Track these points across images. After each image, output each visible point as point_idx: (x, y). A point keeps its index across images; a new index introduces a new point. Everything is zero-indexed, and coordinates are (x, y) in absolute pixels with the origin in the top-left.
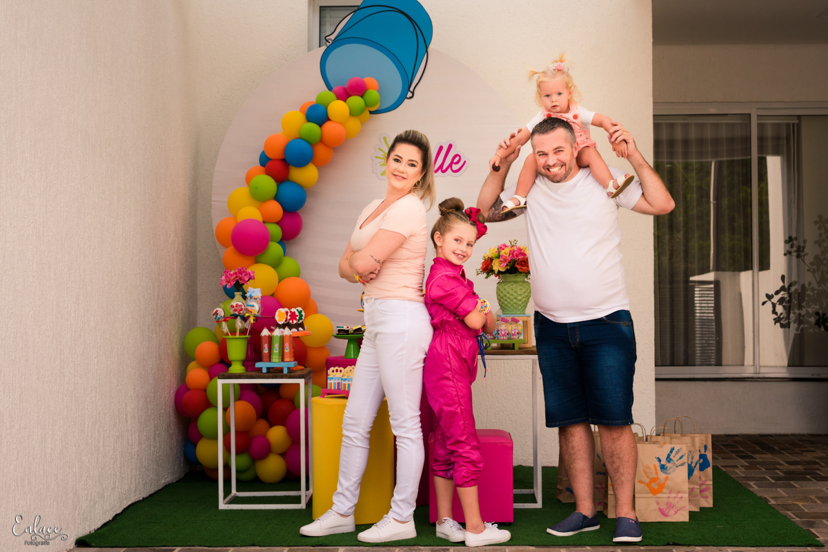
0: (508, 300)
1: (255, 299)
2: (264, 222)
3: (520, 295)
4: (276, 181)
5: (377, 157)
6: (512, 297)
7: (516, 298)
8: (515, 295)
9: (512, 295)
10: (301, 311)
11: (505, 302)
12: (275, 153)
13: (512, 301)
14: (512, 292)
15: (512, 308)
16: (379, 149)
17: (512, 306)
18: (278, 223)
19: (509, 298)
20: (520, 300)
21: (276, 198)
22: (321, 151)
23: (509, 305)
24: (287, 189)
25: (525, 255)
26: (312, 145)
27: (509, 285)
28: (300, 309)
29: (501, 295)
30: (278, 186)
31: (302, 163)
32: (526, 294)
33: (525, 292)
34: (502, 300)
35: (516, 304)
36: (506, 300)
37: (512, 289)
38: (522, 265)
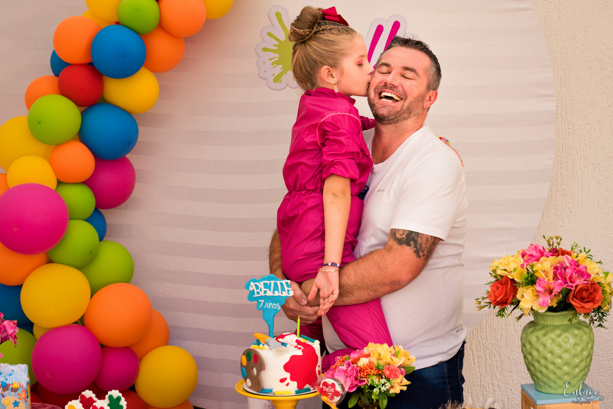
0: (551, 367)
1: (15, 390)
2: (60, 183)
3: (575, 356)
4: (78, 104)
5: (265, 49)
6: (558, 361)
7: (567, 364)
8: (566, 356)
9: (560, 357)
10: (119, 399)
11: (544, 370)
12: (75, 53)
13: (560, 368)
14: (557, 350)
15: (559, 382)
16: (270, 34)
17: (560, 378)
18: (89, 183)
19: (554, 364)
20: (577, 366)
21: (82, 136)
22: (161, 46)
23: (552, 376)
24: (100, 119)
25: (589, 276)
26: (142, 36)
27: (552, 335)
28: (115, 393)
29: (535, 353)
30: (83, 114)
31: (127, 71)
32: (585, 353)
33: (583, 350)
34: (536, 364)
35: (567, 374)
36: (546, 367)
37: (560, 346)
38: (582, 299)
